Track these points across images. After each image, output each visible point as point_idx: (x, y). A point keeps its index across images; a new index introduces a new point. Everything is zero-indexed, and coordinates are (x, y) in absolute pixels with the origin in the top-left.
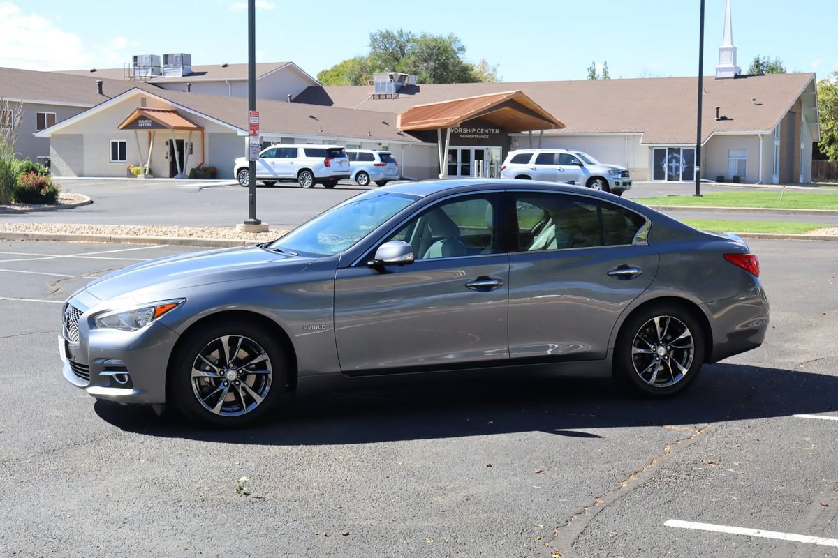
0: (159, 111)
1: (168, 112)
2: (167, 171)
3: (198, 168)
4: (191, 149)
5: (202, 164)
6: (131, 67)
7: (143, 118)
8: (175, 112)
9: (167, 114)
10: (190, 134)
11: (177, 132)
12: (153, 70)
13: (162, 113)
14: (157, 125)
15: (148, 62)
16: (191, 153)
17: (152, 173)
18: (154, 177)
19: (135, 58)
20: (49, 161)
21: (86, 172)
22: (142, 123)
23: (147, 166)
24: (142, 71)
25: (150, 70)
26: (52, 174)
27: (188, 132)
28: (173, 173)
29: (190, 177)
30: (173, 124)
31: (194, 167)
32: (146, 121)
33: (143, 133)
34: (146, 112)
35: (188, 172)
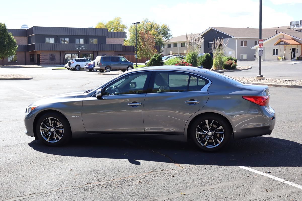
0: (287, 39)
1: (291, 39)
2: (290, 58)
3: (299, 57)
4: (298, 51)
5: (301, 56)
6: (290, 25)
7: (281, 41)
8: (293, 39)
9: (290, 40)
10: (297, 46)
11: (292, 45)
12: (296, 26)
13: (288, 40)
14: (286, 44)
15: (295, 23)
16: (298, 52)
17: (285, 59)
18: (285, 60)
19: (291, 22)
20: (255, 56)
21: (265, 59)
22: (281, 43)
23: (283, 57)
24: (293, 26)
25: (295, 26)
26: (256, 60)
27: (297, 45)
28: (292, 59)
29: (297, 60)
30: (291, 43)
31: (298, 57)
32: (282, 43)
33: (282, 47)
34: (282, 40)
35: (296, 58)
